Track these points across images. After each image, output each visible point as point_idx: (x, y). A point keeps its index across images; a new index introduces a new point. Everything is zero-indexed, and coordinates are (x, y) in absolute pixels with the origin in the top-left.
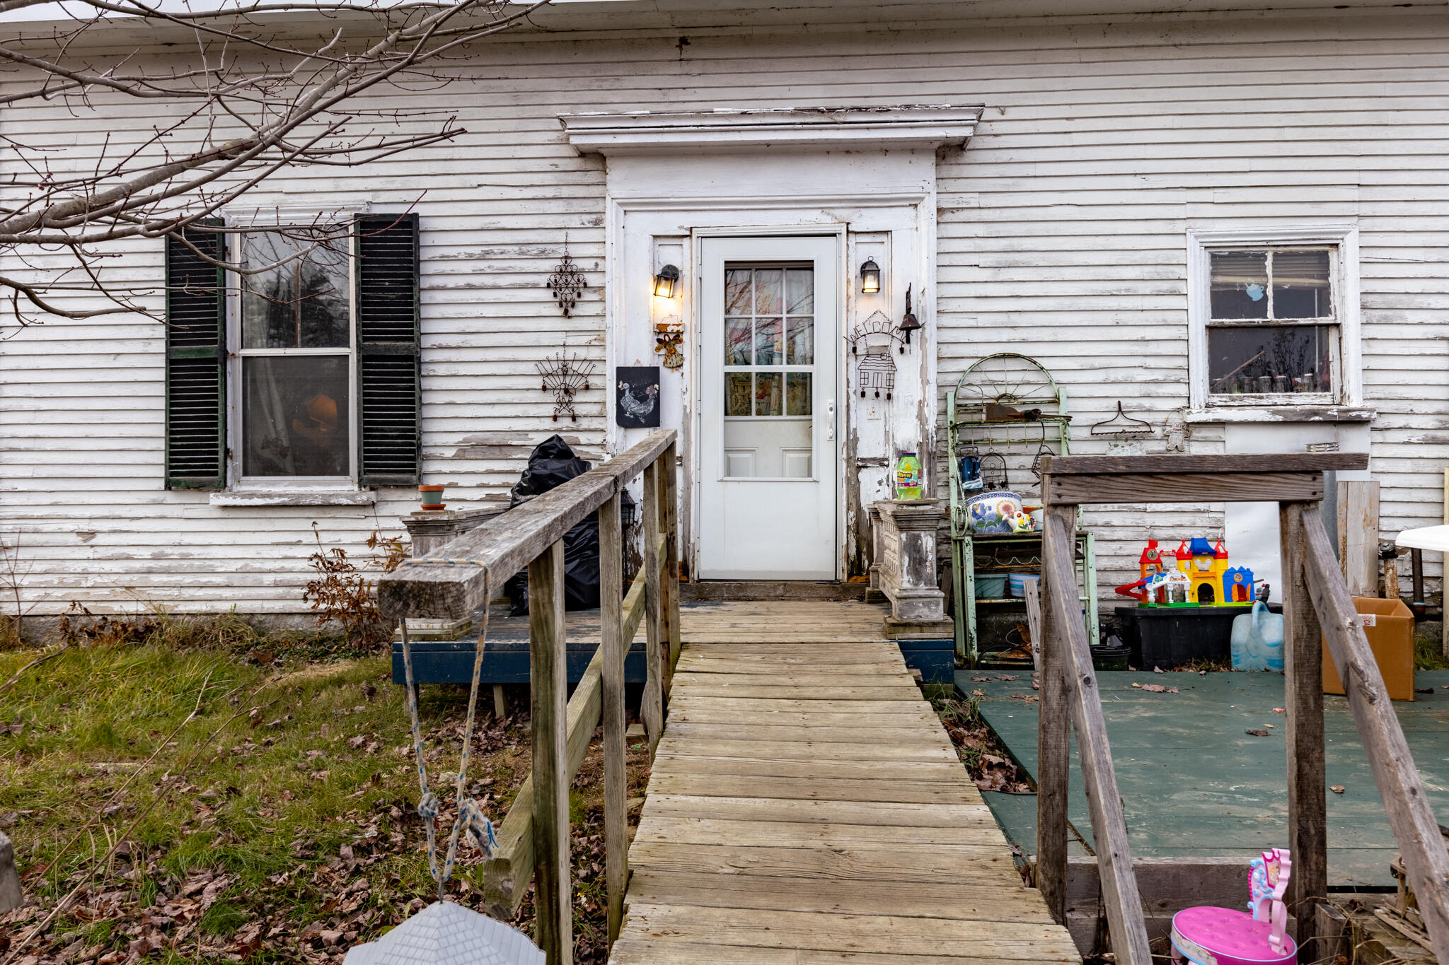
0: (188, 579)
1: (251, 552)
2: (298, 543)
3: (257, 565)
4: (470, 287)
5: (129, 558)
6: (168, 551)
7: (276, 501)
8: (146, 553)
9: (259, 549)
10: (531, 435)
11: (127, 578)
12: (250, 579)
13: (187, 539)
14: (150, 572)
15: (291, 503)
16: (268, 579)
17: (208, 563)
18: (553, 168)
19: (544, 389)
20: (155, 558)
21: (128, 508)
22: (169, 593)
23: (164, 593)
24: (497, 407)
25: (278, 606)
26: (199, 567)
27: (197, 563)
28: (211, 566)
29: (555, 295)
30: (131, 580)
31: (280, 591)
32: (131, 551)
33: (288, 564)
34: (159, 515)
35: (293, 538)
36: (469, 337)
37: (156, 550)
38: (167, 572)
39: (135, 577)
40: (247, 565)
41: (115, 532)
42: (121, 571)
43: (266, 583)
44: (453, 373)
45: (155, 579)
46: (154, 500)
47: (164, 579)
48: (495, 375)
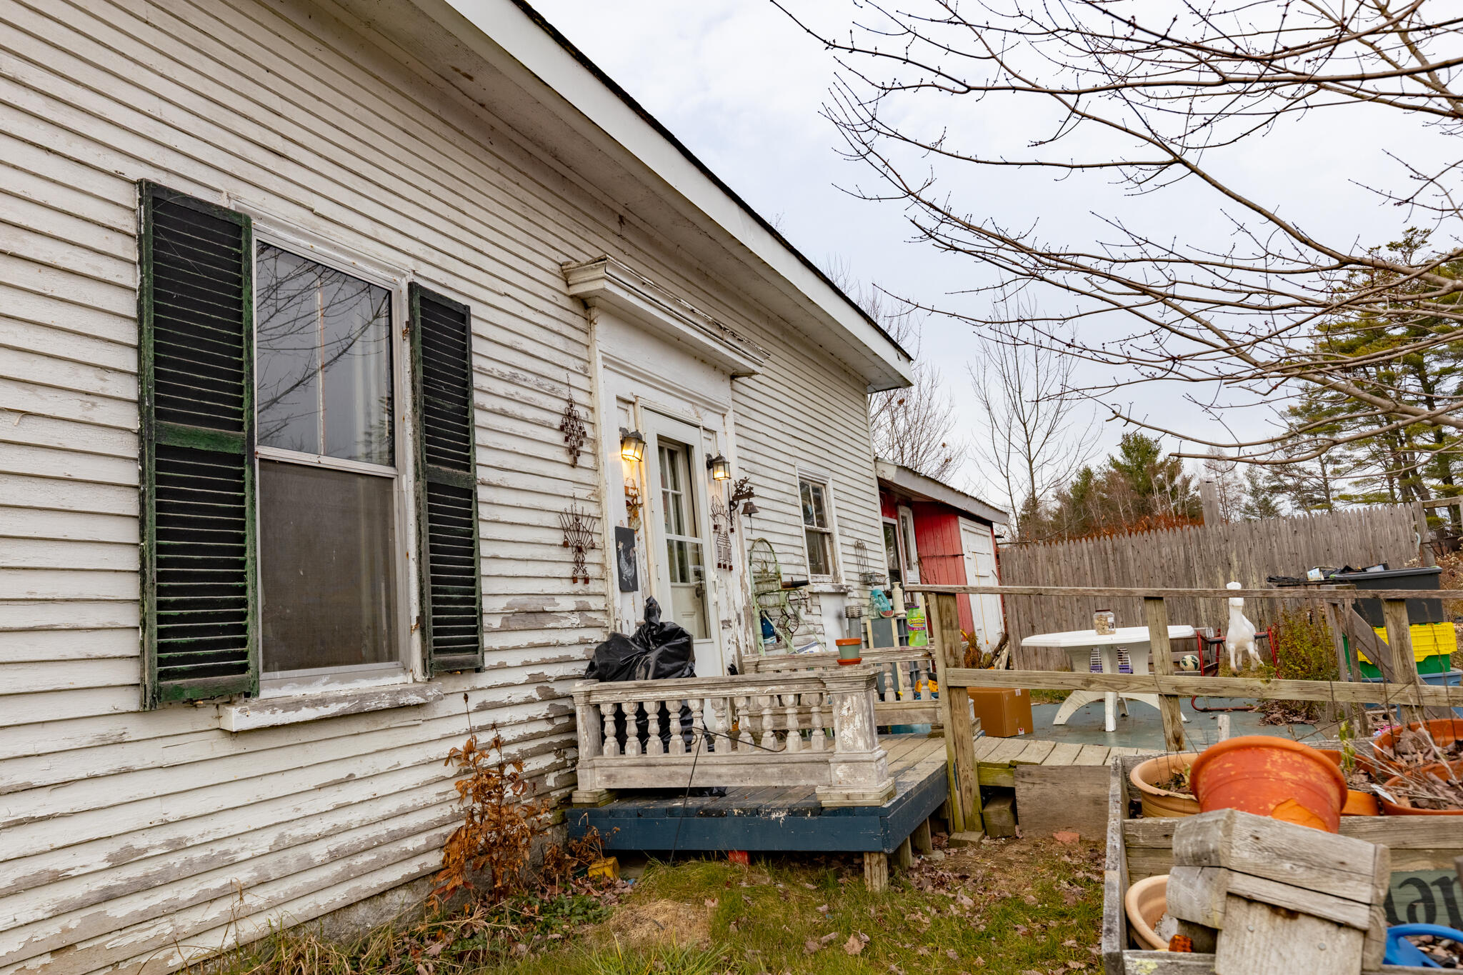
0: (187, 892)
1: (284, 811)
2: (350, 779)
3: (297, 831)
4: (504, 414)
5: (57, 878)
6: (140, 842)
7: (333, 709)
8: (96, 858)
9: (295, 801)
10: (558, 599)
11: (54, 928)
12: (291, 857)
13: (175, 809)
14: (109, 896)
15: (353, 711)
16: (318, 851)
17: (218, 848)
18: (553, 300)
19: (565, 545)
20: (117, 862)
21: (43, 763)
22: (152, 933)
23: (142, 936)
24: (531, 564)
25: (338, 896)
26: (205, 861)
27: (198, 854)
28: (226, 853)
29: (566, 439)
30: (65, 930)
31: (338, 867)
32: (58, 863)
33: (341, 819)
34: (116, 767)
35: (340, 772)
36: (506, 474)
37: (114, 847)
38: (145, 886)
39: (73, 921)
40: (282, 836)
41: (19, 823)
42: (40, 915)
43: (318, 860)
44: (495, 518)
45: (119, 910)
46: (102, 737)
47: (139, 904)
48: (529, 525)
